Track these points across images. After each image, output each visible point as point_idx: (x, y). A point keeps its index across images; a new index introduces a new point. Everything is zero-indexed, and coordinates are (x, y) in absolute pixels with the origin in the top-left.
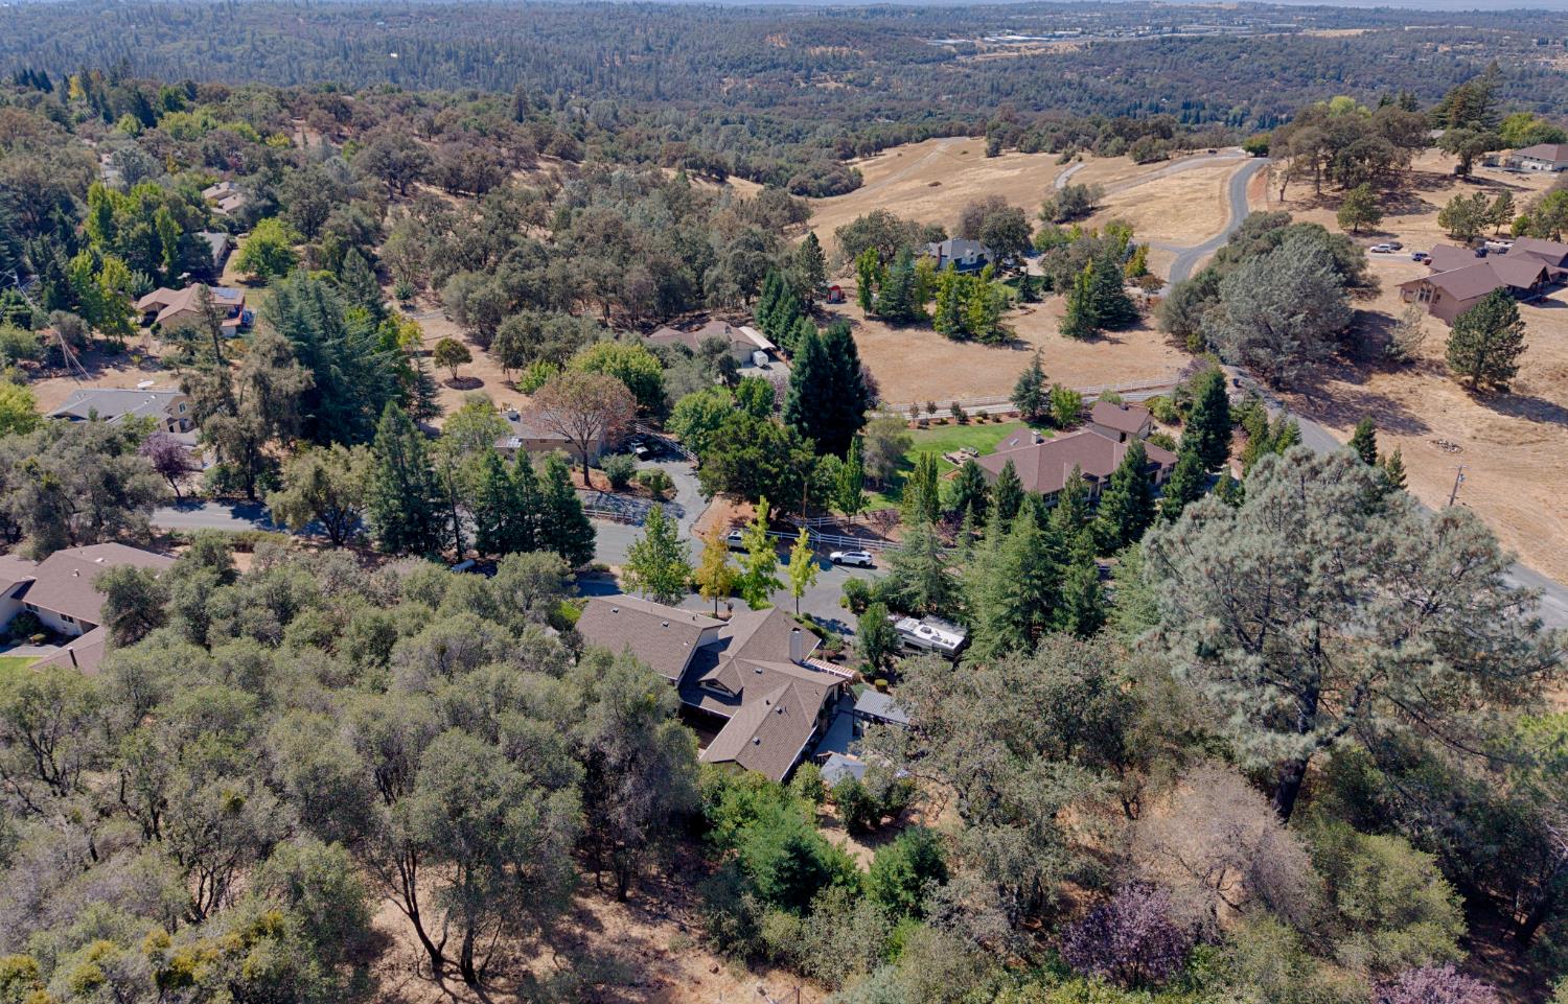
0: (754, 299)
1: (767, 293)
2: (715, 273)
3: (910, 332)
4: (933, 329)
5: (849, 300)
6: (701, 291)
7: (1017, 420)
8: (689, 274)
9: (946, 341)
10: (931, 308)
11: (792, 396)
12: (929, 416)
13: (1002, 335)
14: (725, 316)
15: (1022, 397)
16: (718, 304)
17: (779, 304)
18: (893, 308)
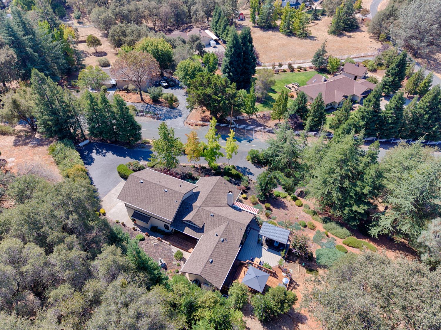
0: (210, 19)
1: (215, 16)
2: (195, 8)
3: (270, 32)
4: (279, 31)
5: (246, 19)
6: (190, 16)
7: (313, 70)
8: (185, 8)
9: (284, 36)
10: (279, 23)
11: (226, 61)
12: (279, 68)
13: (306, 34)
14: (199, 26)
15: (316, 61)
16: (197, 21)
17: (220, 20)
18: (264, 22)
